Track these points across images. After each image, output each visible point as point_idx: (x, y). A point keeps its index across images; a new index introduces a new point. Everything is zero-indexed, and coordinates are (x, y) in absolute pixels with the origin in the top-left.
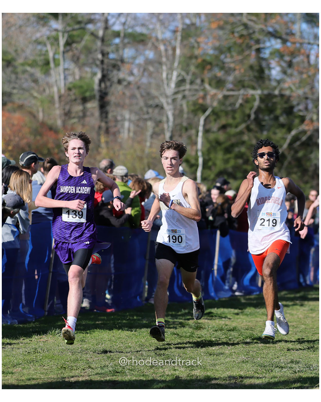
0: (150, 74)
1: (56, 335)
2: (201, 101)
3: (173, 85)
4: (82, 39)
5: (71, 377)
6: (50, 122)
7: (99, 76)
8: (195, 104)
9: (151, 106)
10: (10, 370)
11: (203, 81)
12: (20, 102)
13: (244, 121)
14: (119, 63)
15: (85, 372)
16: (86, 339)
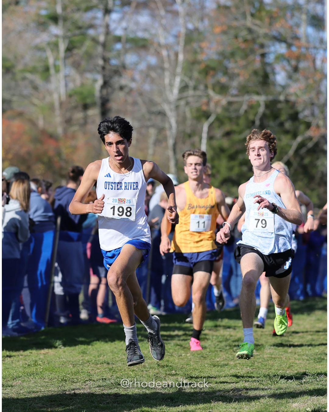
0: (153, 81)
1: (58, 346)
2: (204, 108)
3: (176, 91)
4: (82, 44)
5: (72, 390)
6: (50, 130)
7: (100, 82)
8: (198, 110)
9: (153, 113)
10: (10, 383)
11: (206, 87)
12: (19, 109)
13: (248, 127)
14: (121, 69)
15: (87, 385)
16: (88, 351)
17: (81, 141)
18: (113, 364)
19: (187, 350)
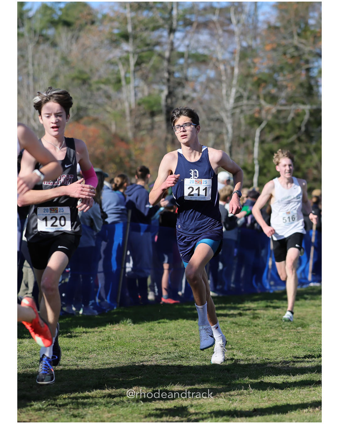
0: (212, 91)
1: (128, 324)
2: (257, 115)
3: (232, 101)
4: (150, 59)
5: (141, 362)
6: (122, 134)
7: (166, 92)
8: (251, 117)
9: (212, 120)
10: (86, 356)
11: (258, 97)
12: (95, 116)
13: (295, 133)
14: (184, 81)
15: (153, 358)
16: (155, 328)
17: (148, 144)
18: (177, 339)
19: (242, 327)
